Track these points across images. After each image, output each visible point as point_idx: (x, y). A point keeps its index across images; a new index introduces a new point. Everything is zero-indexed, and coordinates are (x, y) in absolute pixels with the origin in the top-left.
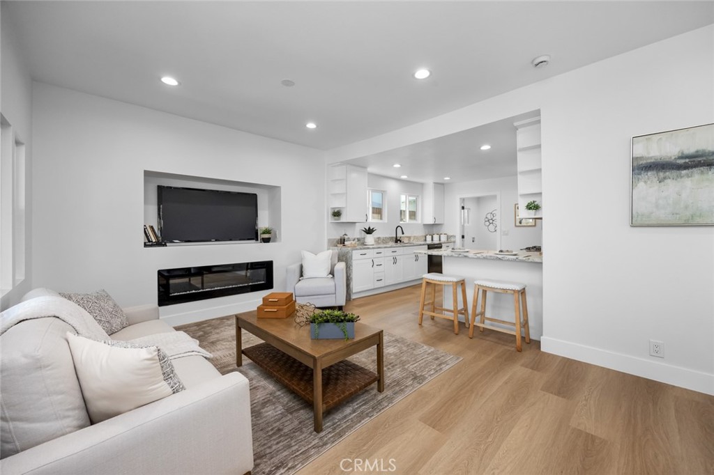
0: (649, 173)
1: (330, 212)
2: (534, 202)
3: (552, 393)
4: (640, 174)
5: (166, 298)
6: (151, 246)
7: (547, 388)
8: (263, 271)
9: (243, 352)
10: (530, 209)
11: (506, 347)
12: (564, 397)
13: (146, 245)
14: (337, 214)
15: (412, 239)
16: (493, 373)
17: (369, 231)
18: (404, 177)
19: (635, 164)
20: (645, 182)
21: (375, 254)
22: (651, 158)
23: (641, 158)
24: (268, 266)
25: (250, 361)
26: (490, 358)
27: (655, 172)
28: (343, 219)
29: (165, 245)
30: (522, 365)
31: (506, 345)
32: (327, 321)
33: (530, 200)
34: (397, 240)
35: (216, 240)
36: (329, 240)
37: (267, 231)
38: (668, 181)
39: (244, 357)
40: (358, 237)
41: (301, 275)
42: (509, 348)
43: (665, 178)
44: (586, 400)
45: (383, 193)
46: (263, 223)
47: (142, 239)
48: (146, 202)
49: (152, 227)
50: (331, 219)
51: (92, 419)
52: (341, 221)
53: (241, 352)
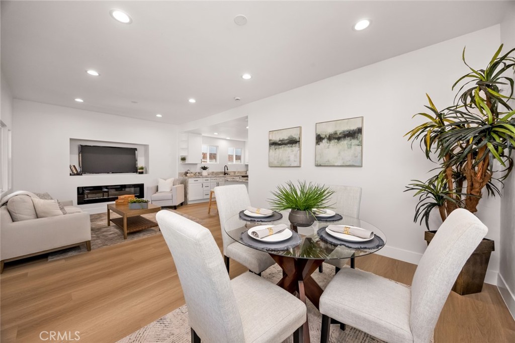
1: (180, 158)
4: (271, 146)
5: (81, 201)
6: (74, 175)
8: (138, 189)
9: (111, 220)
13: (71, 175)
14: (183, 159)
15: (236, 173)
17: (204, 168)
18: (229, 138)
19: (270, 142)
20: (272, 150)
21: (204, 180)
22: (274, 140)
24: (141, 187)
25: (114, 224)
27: (274, 146)
28: (187, 162)
29: (81, 175)
32: (135, 202)
34: (225, 174)
35: (112, 173)
36: (179, 173)
37: (142, 168)
39: (111, 222)
40: (199, 171)
41: (157, 191)
43: (276, 149)
45: (217, 147)
46: (140, 163)
47: (69, 172)
48: (71, 153)
49: (74, 166)
50: (181, 162)
51: (37, 217)
52: (186, 163)
53: (109, 220)
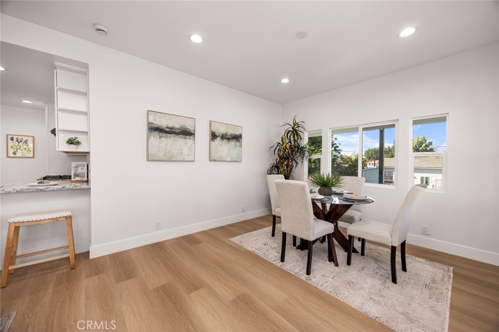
0: (156, 133)
2: (77, 138)
3: (124, 280)
4: (152, 132)
7: (119, 280)
10: (71, 143)
11: (57, 273)
12: (132, 277)
16: (68, 300)
19: (150, 126)
20: (154, 137)
22: (156, 125)
23: (152, 123)
26: (50, 291)
27: (158, 133)
30: (87, 277)
31: (56, 271)
33: (73, 136)
38: (163, 138)
42: (62, 271)
43: (162, 137)
44: (144, 271)
